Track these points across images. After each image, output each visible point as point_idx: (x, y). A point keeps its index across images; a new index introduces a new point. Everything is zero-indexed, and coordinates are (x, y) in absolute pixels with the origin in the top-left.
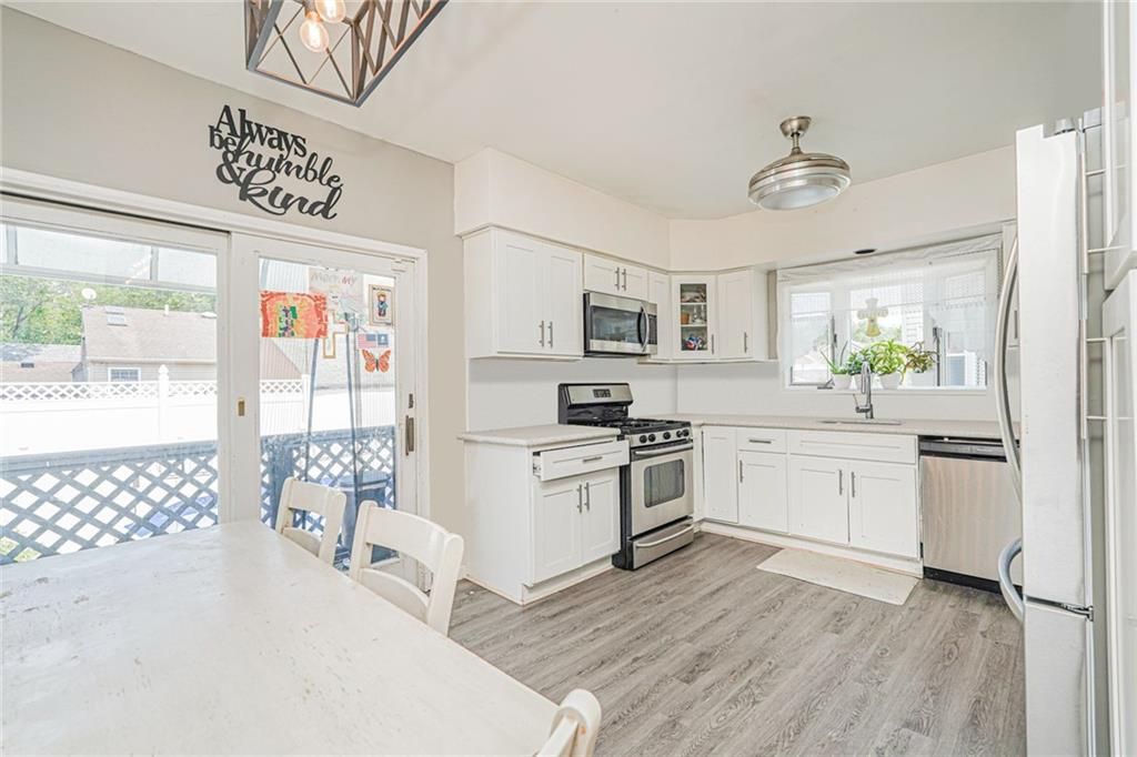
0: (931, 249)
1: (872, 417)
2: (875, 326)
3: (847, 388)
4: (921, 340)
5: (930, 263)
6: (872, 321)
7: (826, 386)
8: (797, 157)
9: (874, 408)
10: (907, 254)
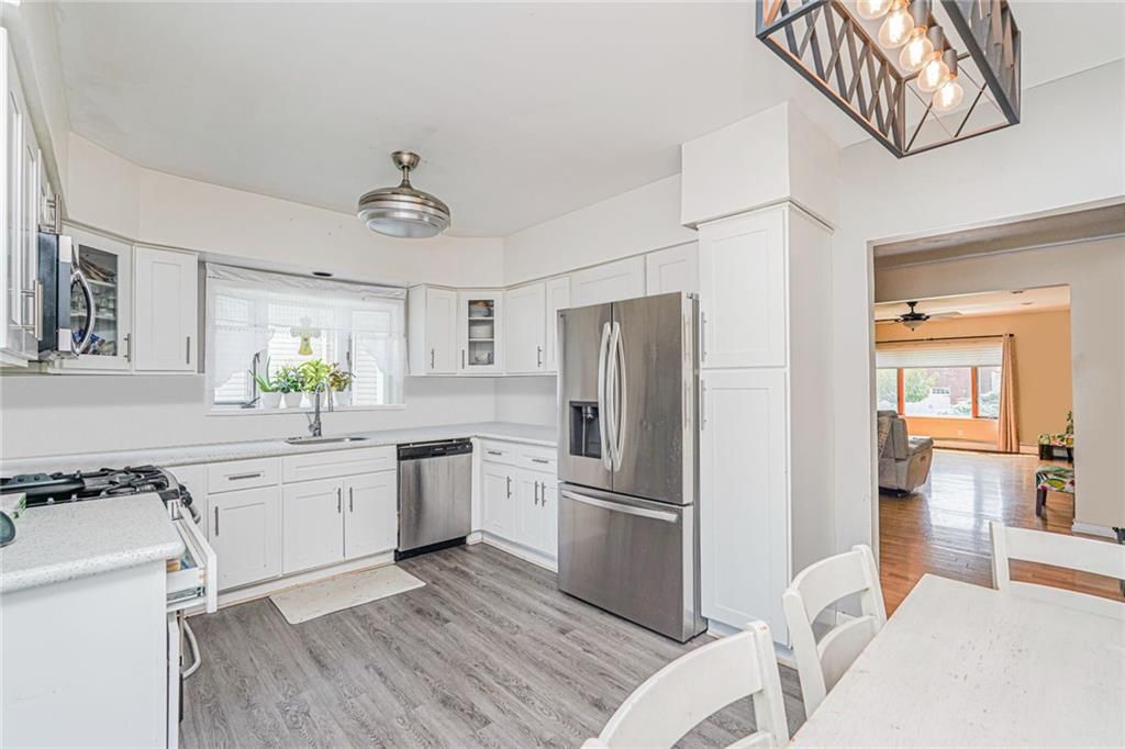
0: (363, 287)
1: (320, 434)
2: (308, 345)
3: (277, 406)
4: (336, 362)
5: (363, 299)
6: (306, 340)
7: (249, 406)
8: (405, 190)
9: (322, 426)
10: (346, 285)
